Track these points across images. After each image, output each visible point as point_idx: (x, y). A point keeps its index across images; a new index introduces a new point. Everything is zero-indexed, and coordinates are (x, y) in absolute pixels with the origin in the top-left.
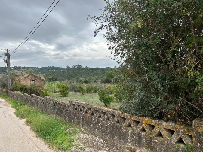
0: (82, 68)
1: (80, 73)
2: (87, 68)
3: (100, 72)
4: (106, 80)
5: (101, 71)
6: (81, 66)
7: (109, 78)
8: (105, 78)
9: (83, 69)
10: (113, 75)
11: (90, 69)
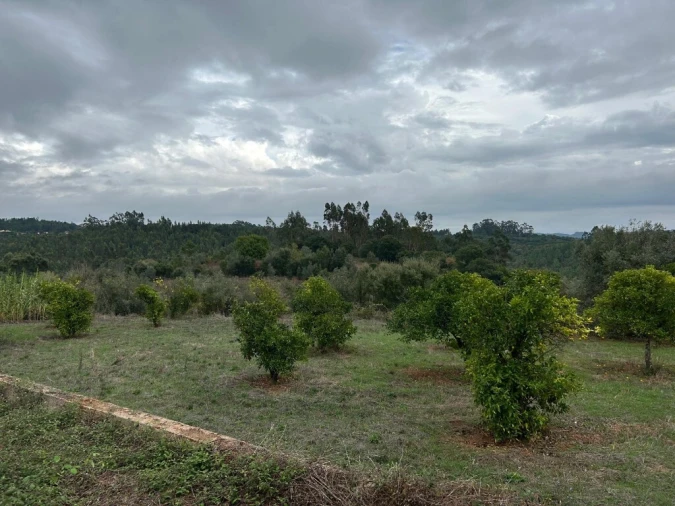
0: (146, 223)
1: (137, 243)
2: (165, 223)
3: (213, 237)
4: (237, 266)
5: (219, 234)
6: (141, 215)
7: (249, 258)
8: (235, 257)
9: (151, 226)
10: (264, 248)
11: (177, 227)
